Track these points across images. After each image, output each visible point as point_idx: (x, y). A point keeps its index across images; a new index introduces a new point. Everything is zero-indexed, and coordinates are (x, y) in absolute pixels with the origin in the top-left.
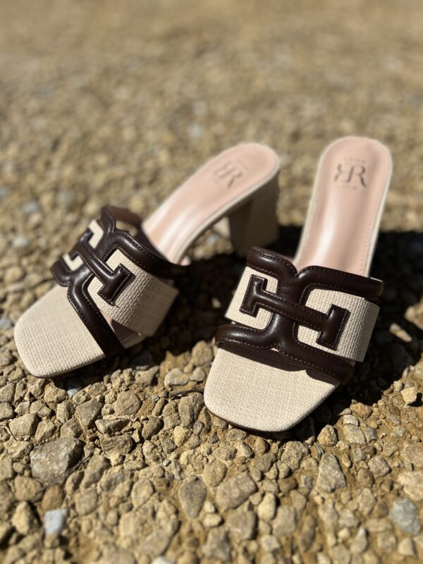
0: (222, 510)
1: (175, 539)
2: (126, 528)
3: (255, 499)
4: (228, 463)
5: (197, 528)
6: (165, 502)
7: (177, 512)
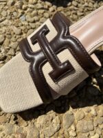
0: (77, 131)
1: (56, 134)
2: (40, 121)
3: (91, 133)
4: (86, 114)
5: (66, 133)
6: (57, 117)
7: (61, 123)
